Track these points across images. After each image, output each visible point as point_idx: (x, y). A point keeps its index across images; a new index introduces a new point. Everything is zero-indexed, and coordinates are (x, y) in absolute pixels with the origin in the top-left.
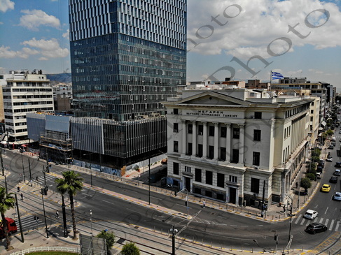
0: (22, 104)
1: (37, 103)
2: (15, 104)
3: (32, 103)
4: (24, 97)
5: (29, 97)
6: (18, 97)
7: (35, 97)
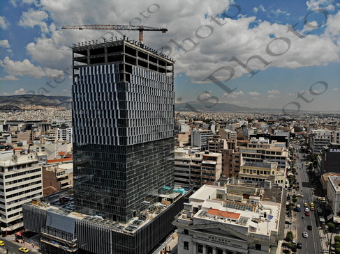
0: (14, 189)
1: (27, 185)
2: (8, 190)
3: (23, 186)
4: (15, 182)
5: (20, 180)
6: (10, 183)
7: (26, 179)
